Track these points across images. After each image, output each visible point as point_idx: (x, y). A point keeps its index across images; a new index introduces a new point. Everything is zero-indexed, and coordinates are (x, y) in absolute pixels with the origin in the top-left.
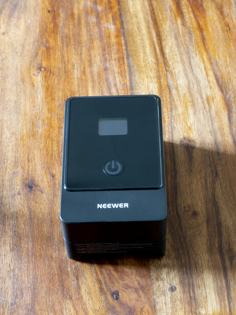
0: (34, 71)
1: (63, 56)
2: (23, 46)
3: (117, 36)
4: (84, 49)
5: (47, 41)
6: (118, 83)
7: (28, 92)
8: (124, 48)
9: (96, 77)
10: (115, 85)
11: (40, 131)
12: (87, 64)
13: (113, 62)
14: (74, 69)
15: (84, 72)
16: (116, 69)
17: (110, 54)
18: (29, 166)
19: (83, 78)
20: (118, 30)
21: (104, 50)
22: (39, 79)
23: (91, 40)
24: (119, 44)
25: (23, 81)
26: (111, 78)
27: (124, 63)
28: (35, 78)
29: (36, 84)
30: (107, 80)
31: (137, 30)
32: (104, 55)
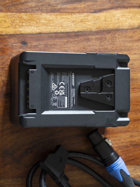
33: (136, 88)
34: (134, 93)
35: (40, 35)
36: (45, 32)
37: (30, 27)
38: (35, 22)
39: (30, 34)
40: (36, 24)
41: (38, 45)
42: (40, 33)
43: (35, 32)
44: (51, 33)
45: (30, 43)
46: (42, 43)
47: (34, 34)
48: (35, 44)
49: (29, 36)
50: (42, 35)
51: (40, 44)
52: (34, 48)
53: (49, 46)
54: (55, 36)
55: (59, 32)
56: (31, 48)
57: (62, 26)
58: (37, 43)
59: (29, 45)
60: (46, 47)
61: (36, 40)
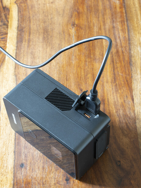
0: (70, 26)
1: (87, 18)
2: (64, 11)
3: (121, 8)
4: (100, 15)
5: (78, 9)
6: (121, 36)
7: (66, 39)
8: (125, 15)
9: (107, 32)
10: (119, 37)
11: (74, 62)
12: (102, 24)
13: (118, 23)
14: (94, 26)
15: (100, 29)
16: (120, 28)
17: (116, 18)
18: (67, 83)
19: (100, 32)
20: (121, 4)
21: (112, 16)
22: (73, 31)
23: (105, 9)
24: (121, 12)
25: (64, 32)
26: (117, 33)
27: (124, 24)
28: (70, 30)
29: (71, 34)
30: (114, 34)
31: (133, 4)
32: (112, 19)
33: (66, 78)
34: (70, 79)
35: (16, 153)
36: (14, 148)
37: (8, 160)
38: (4, 156)
39: (14, 161)
40: (6, 155)
41: (24, 154)
42: (14, 152)
43: (13, 156)
44: (15, 143)
45: (22, 161)
46: (23, 150)
47: (15, 157)
48: (23, 156)
49: (16, 161)
50: (16, 150)
51: (24, 152)
52: (27, 157)
53: (26, 146)
54: (18, 140)
55: (14, 137)
56: (27, 160)
57: (9, 135)
58: (22, 155)
59: (24, 161)
60: (26, 147)
61: (20, 155)
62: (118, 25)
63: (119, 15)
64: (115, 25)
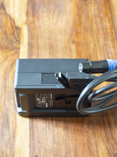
35: (31, 147)
36: (29, 142)
37: (25, 153)
38: (21, 149)
39: (30, 153)
40: (23, 148)
41: (38, 148)
42: (30, 146)
43: (29, 150)
44: (30, 139)
45: (36, 153)
46: (37, 145)
47: (30, 151)
48: (37, 150)
49: (31, 154)
50: (31, 145)
51: (37, 146)
52: (40, 150)
53: (39, 141)
54: (32, 136)
55: (29, 133)
56: (40, 153)
57: (25, 132)
58: (36, 148)
59: (38, 154)
60: (39, 142)
61: (35, 149)
62: (110, 43)
63: (110, 35)
64: (107, 43)
